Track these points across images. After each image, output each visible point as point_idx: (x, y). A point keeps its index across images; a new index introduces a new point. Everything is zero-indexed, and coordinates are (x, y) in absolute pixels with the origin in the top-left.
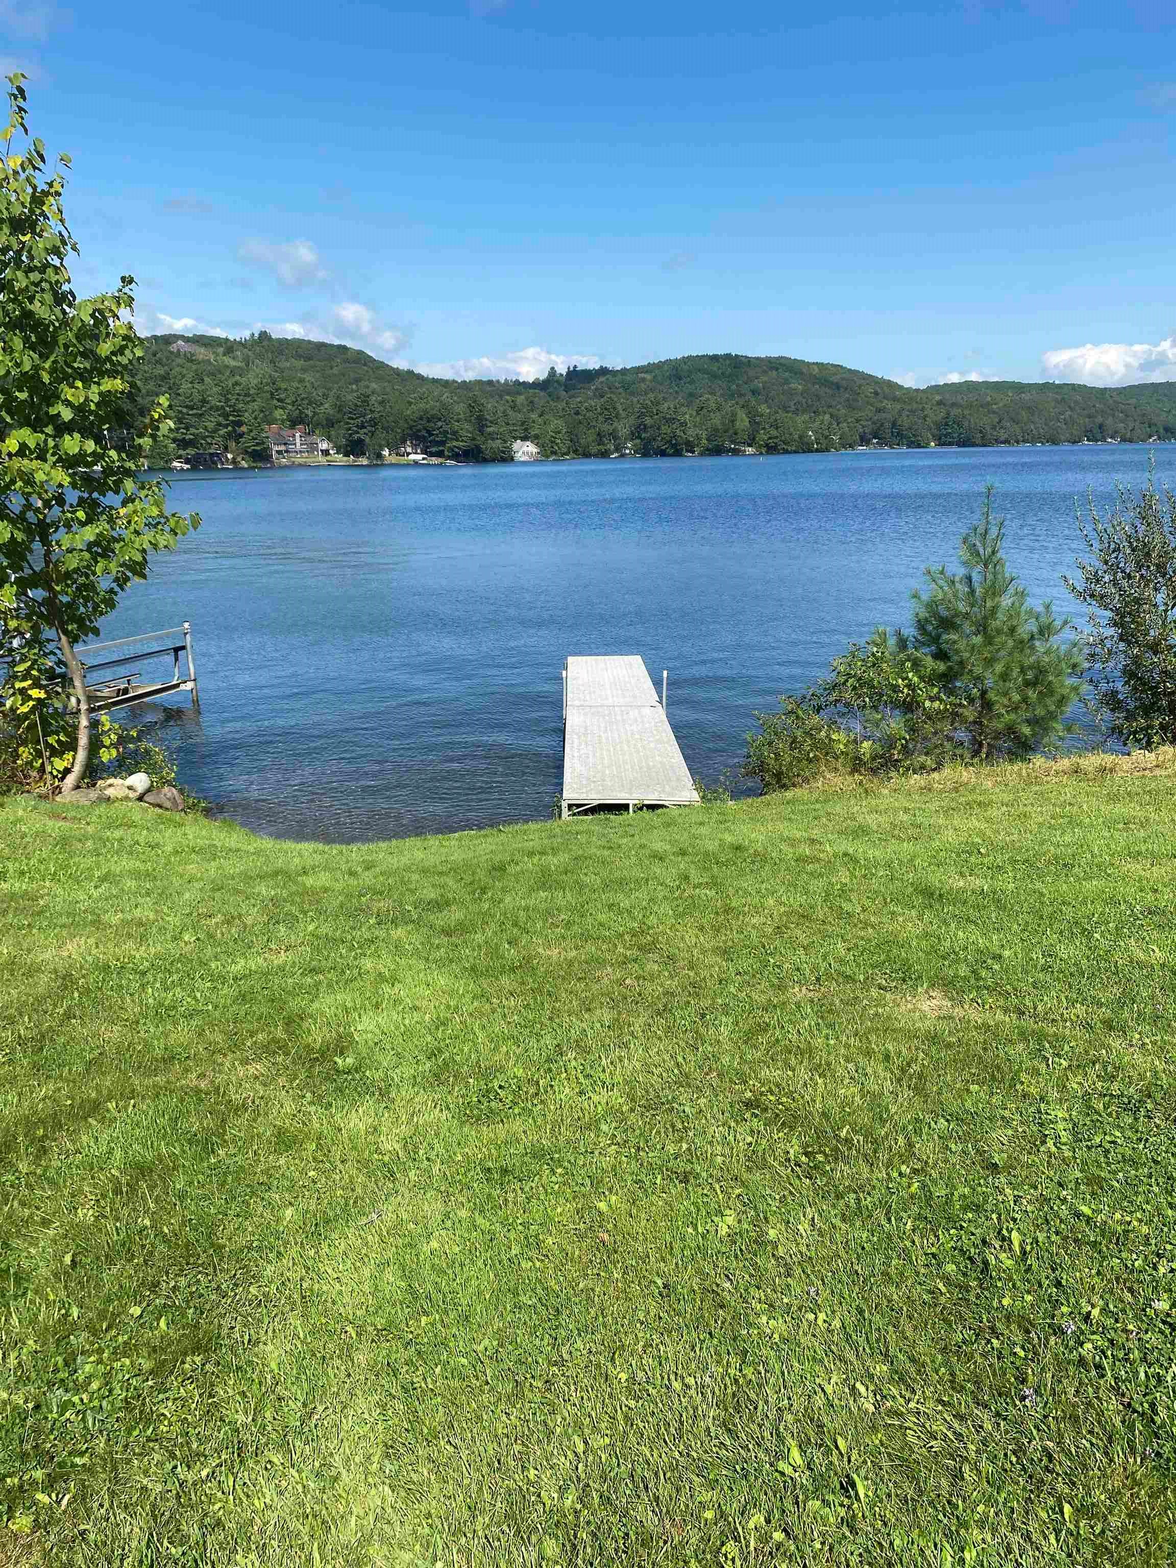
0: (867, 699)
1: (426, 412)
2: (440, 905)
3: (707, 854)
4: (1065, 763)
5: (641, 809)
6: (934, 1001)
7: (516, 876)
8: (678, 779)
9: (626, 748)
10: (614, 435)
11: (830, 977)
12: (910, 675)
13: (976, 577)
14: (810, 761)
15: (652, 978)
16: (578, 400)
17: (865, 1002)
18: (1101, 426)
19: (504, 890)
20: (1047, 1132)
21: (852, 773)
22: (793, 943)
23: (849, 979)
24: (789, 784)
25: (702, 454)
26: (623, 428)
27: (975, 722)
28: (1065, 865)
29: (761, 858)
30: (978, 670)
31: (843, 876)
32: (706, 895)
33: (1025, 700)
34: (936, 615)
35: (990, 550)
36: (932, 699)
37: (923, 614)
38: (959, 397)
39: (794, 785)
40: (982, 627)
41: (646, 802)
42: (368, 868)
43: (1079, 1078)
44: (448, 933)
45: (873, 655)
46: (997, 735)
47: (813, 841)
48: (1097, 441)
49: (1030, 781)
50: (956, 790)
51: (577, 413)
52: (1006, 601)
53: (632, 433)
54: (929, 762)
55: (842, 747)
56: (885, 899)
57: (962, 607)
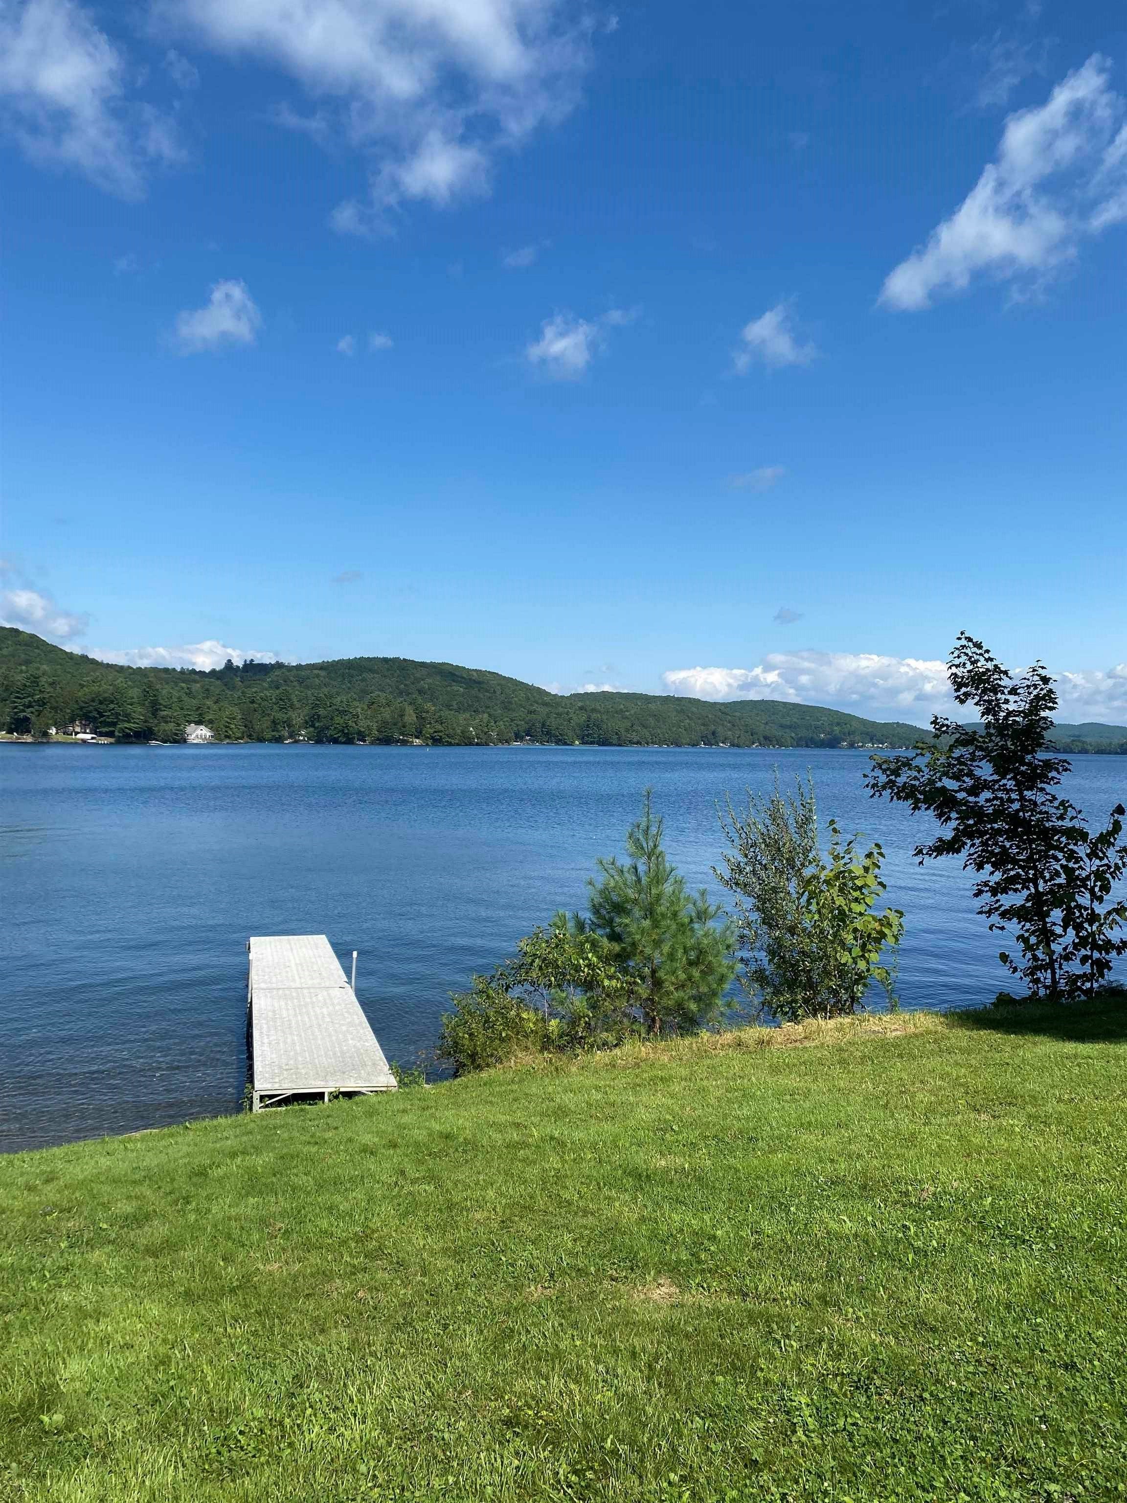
0: (553, 979)
1: (98, 694)
2: (140, 1219)
3: (417, 1144)
4: (728, 1037)
5: (336, 1097)
6: (663, 1289)
7: (220, 1180)
8: (374, 1064)
9: (317, 1033)
10: (288, 723)
11: (564, 1273)
12: (590, 955)
13: (642, 868)
14: (502, 1040)
15: (385, 1287)
16: (254, 690)
17: (602, 1296)
18: (714, 733)
19: (208, 1198)
20: (795, 1421)
21: (541, 1051)
22: (521, 1239)
23: (581, 1272)
24: (483, 1064)
25: (372, 743)
26: (298, 717)
27: (648, 999)
28: (750, 1139)
29: (471, 1145)
30: (648, 951)
31: (554, 1162)
32: (425, 1191)
33: (690, 978)
34: (607, 899)
35: (651, 844)
36: (610, 978)
37: (598, 900)
38: (597, 704)
39: (488, 1065)
40: (650, 912)
41: (342, 1090)
42: (48, 1181)
43: (811, 1360)
44: (152, 1252)
45: (556, 936)
46: (668, 1011)
47: (517, 1125)
48: (712, 745)
49: (702, 1054)
50: (637, 1065)
51: (253, 702)
52: (668, 888)
53: (306, 722)
54: (611, 1038)
55: (531, 1025)
56: (598, 1184)
57: (631, 893)
